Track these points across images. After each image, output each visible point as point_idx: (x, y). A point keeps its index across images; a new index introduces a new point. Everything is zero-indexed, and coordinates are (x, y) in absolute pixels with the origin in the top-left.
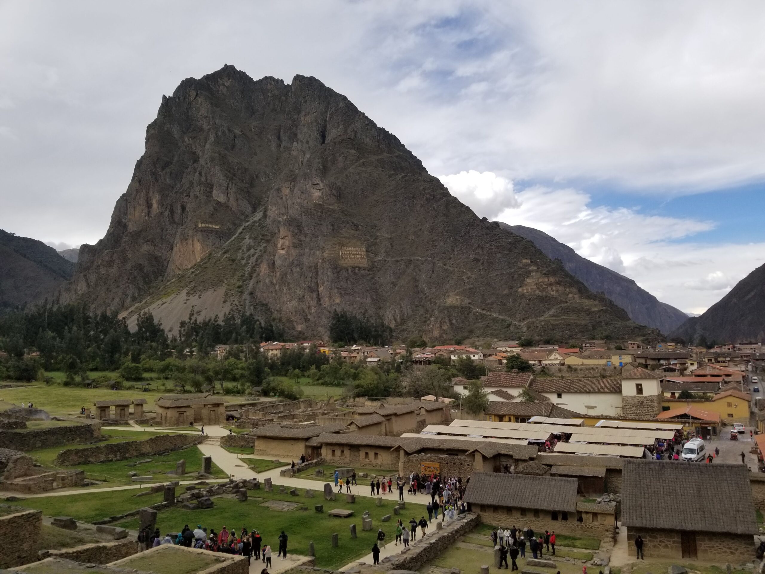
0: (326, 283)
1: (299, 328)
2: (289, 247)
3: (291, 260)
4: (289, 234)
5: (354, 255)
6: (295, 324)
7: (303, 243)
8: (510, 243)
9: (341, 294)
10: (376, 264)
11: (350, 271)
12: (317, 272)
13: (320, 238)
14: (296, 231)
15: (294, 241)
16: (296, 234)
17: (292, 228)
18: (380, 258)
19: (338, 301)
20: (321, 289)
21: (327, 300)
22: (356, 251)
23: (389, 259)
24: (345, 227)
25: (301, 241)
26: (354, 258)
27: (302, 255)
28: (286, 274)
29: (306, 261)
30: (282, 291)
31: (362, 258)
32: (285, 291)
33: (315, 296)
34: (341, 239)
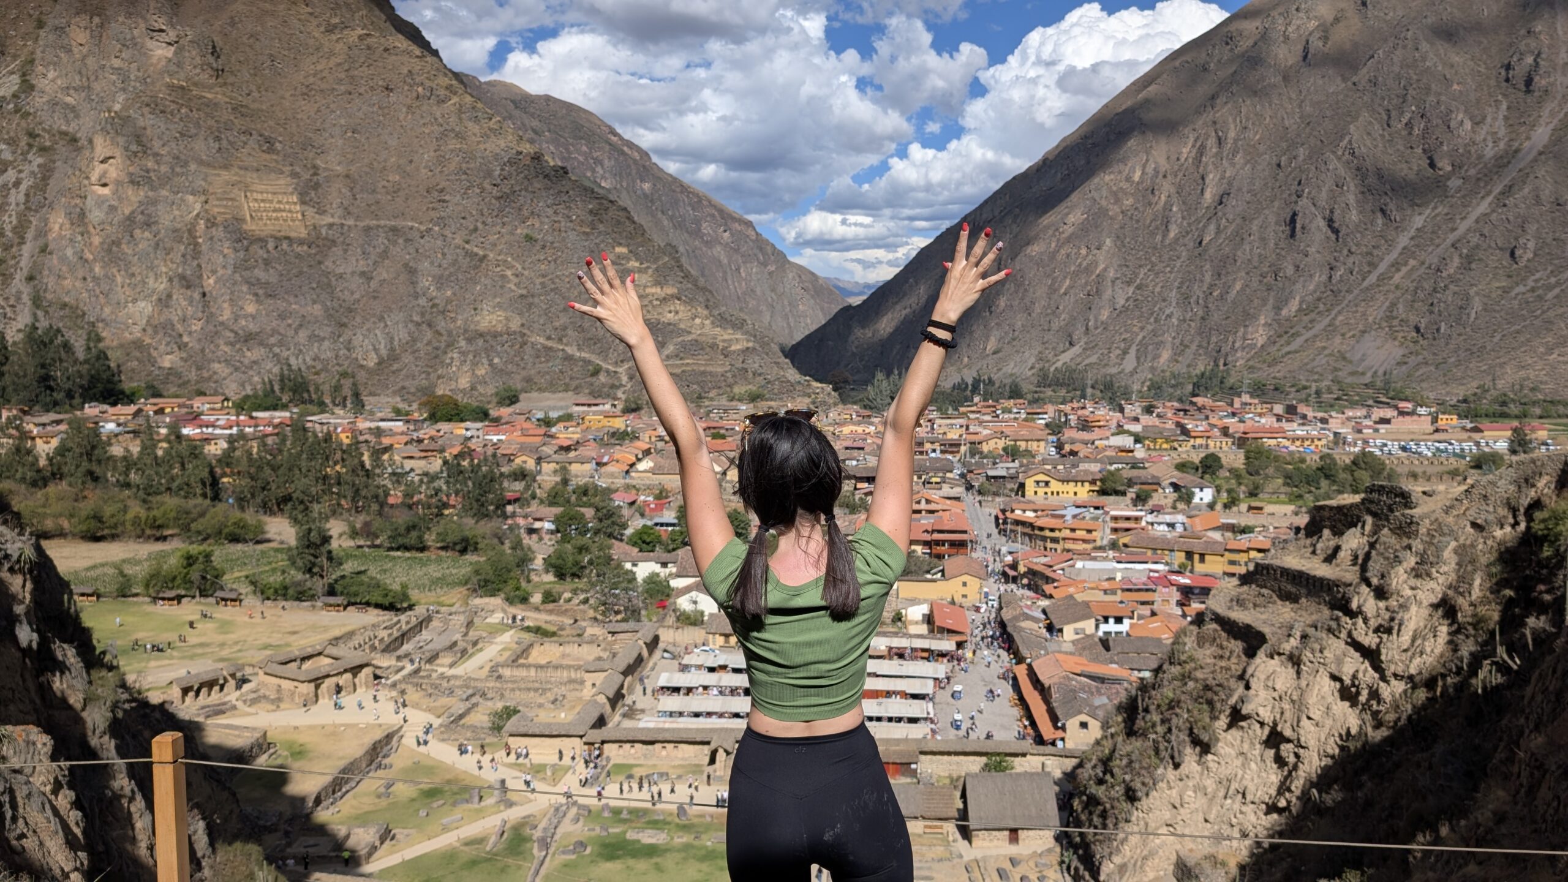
0: (221, 272)
1: (167, 362)
2: (118, 183)
3: (127, 212)
4: (118, 153)
5: (275, 210)
6: (154, 354)
7: (152, 174)
8: (591, 212)
9: (256, 295)
10: (324, 231)
11: (271, 245)
12: (196, 244)
13: (193, 167)
14: (134, 147)
15: (131, 169)
16: (135, 154)
17: (121, 140)
18: (331, 220)
19: (251, 308)
20: (210, 282)
21: (226, 305)
22: (279, 202)
23: (351, 222)
24: (245, 143)
25: (148, 171)
26: (277, 219)
27: (154, 202)
28: (117, 243)
29: (167, 218)
30: (113, 279)
31: (293, 220)
32: (119, 279)
33: (197, 296)
34: (242, 172)
